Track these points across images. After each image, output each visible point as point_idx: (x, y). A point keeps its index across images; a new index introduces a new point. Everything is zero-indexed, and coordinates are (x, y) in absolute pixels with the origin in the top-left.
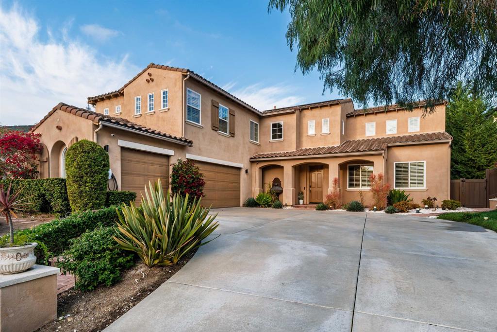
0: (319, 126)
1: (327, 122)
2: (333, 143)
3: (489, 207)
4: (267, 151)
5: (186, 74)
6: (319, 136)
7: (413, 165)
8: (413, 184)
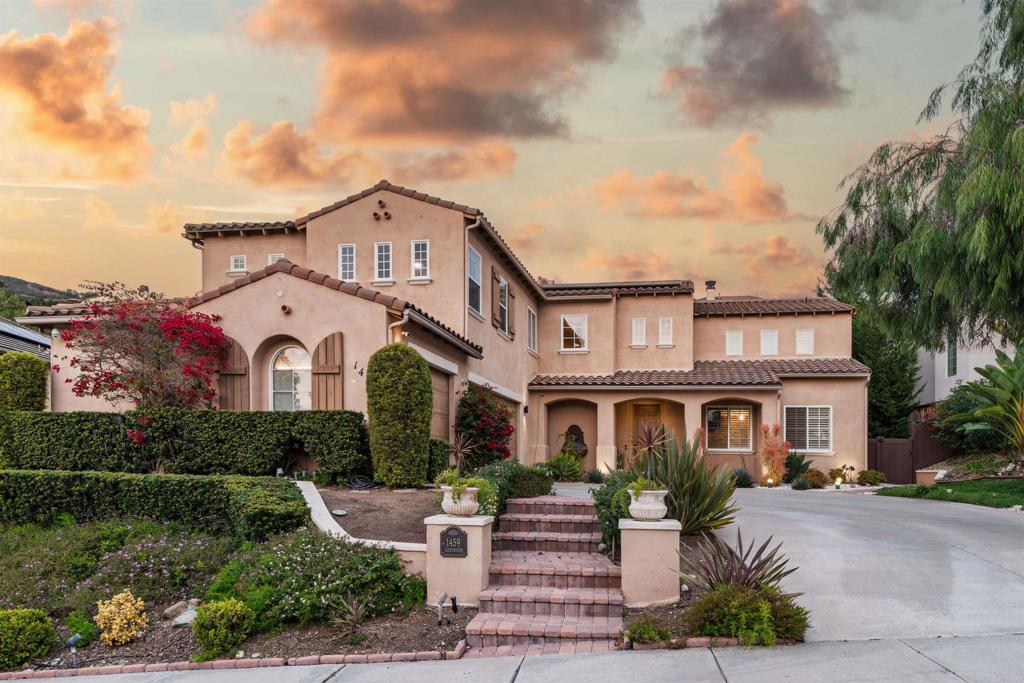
0: (652, 330)
1: (669, 322)
2: (680, 365)
3: (915, 483)
4: (556, 372)
5: (473, 218)
6: (652, 348)
7: (814, 411)
8: (814, 444)
